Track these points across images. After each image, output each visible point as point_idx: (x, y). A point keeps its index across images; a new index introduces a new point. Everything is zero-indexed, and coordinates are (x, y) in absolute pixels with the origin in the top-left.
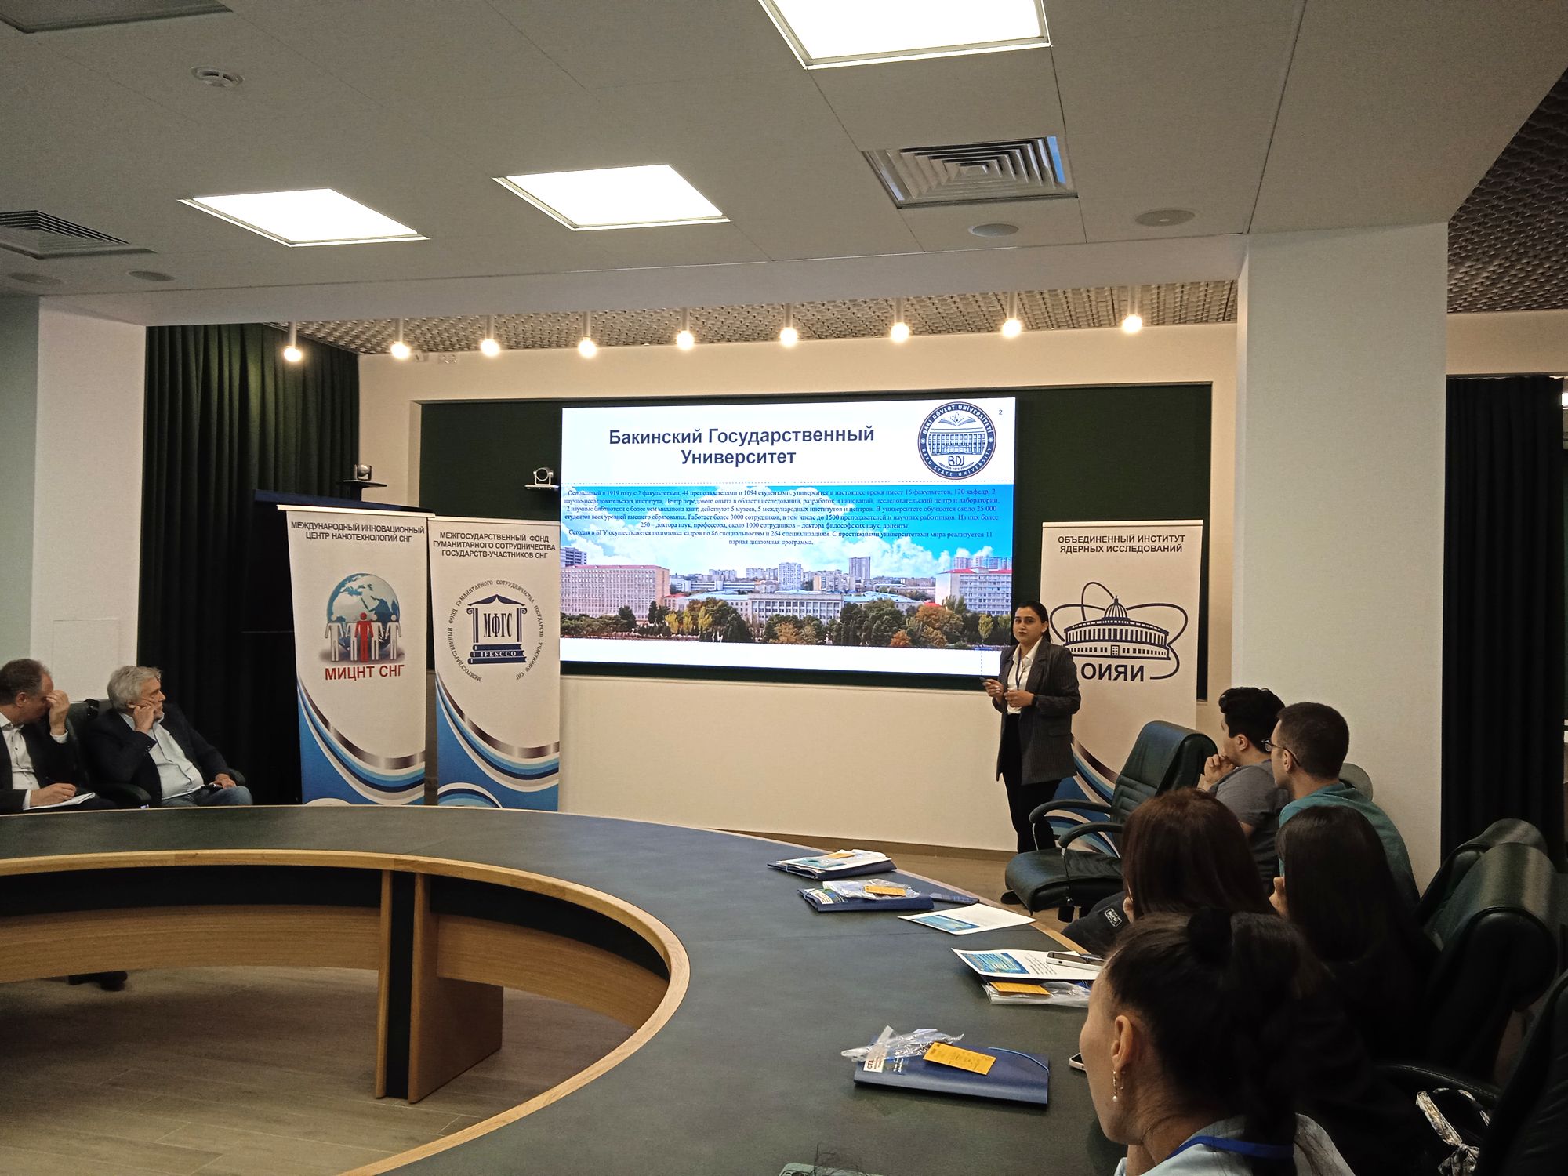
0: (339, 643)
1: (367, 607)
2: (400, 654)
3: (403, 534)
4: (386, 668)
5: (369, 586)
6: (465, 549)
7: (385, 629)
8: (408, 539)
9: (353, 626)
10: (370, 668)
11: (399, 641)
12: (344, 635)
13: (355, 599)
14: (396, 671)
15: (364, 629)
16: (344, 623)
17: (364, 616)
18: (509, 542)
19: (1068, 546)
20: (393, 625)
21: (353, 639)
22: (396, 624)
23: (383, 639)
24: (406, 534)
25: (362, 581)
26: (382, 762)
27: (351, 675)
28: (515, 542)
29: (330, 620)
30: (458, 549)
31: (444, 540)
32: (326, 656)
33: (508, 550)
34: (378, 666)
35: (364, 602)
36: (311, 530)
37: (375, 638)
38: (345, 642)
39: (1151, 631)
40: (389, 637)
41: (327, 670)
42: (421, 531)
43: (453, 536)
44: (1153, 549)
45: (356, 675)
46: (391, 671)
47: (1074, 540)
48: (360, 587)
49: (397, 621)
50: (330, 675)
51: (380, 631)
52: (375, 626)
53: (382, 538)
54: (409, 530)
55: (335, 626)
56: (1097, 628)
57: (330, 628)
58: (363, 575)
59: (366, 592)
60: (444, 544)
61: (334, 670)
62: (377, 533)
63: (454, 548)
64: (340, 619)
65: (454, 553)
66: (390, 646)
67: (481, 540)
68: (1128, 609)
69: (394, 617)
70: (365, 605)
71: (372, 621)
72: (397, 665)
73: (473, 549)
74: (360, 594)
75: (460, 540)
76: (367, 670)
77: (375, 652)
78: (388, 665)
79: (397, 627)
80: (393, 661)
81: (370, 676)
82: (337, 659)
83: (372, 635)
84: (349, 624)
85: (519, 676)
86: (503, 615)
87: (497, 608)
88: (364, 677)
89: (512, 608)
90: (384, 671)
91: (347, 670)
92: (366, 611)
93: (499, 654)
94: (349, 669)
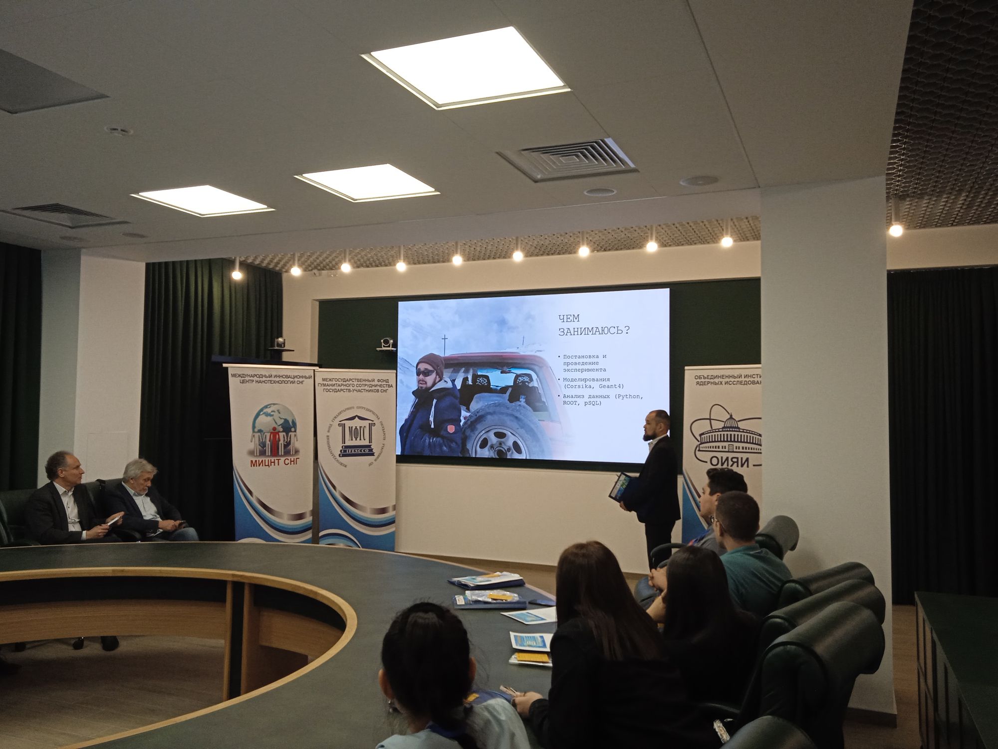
0: (259, 445)
1: (276, 424)
2: (297, 452)
3: (299, 380)
4: (288, 459)
5: (278, 411)
6: (337, 388)
7: (287, 436)
8: (302, 382)
9: (268, 435)
10: (278, 460)
11: (296, 444)
12: (262, 439)
13: (269, 418)
15: (275, 437)
16: (262, 433)
17: (274, 429)
18: (364, 383)
19: (701, 382)
20: (292, 434)
21: (268, 442)
22: (295, 433)
23: (287, 442)
25: (273, 408)
26: (286, 517)
27: (267, 464)
28: (368, 383)
29: (254, 432)
30: (334, 388)
31: (325, 382)
32: (251, 453)
33: (364, 388)
34: (283, 459)
35: (275, 420)
36: (243, 379)
37: (282, 442)
38: (263, 445)
40: (290, 441)
41: (252, 461)
42: (310, 377)
43: (330, 380)
44: (753, 383)
45: (270, 464)
46: (291, 461)
47: (704, 378)
48: (272, 412)
49: (295, 431)
50: (253, 464)
51: (284, 438)
52: (281, 435)
53: (286, 382)
54: (302, 377)
55: (257, 435)
56: (719, 433)
57: (254, 436)
58: (274, 404)
59: (276, 414)
60: (324, 385)
61: (256, 461)
62: (281, 379)
63: (330, 387)
64: (260, 431)
65: (330, 390)
66: (291, 447)
67: (347, 382)
69: (293, 429)
70: (276, 422)
71: (279, 432)
72: (295, 458)
73: (342, 388)
74: (272, 415)
75: (333, 382)
76: (276, 461)
77: (281, 451)
78: (289, 458)
79: (295, 435)
80: (293, 455)
81: (278, 465)
82: (258, 455)
83: (279, 440)
84: (265, 434)
85: (370, 464)
86: (360, 427)
87: (357, 423)
88: (274, 465)
89: (366, 423)
90: (287, 462)
91: (264, 461)
92: (276, 426)
93: (358, 451)
94: (265, 460)
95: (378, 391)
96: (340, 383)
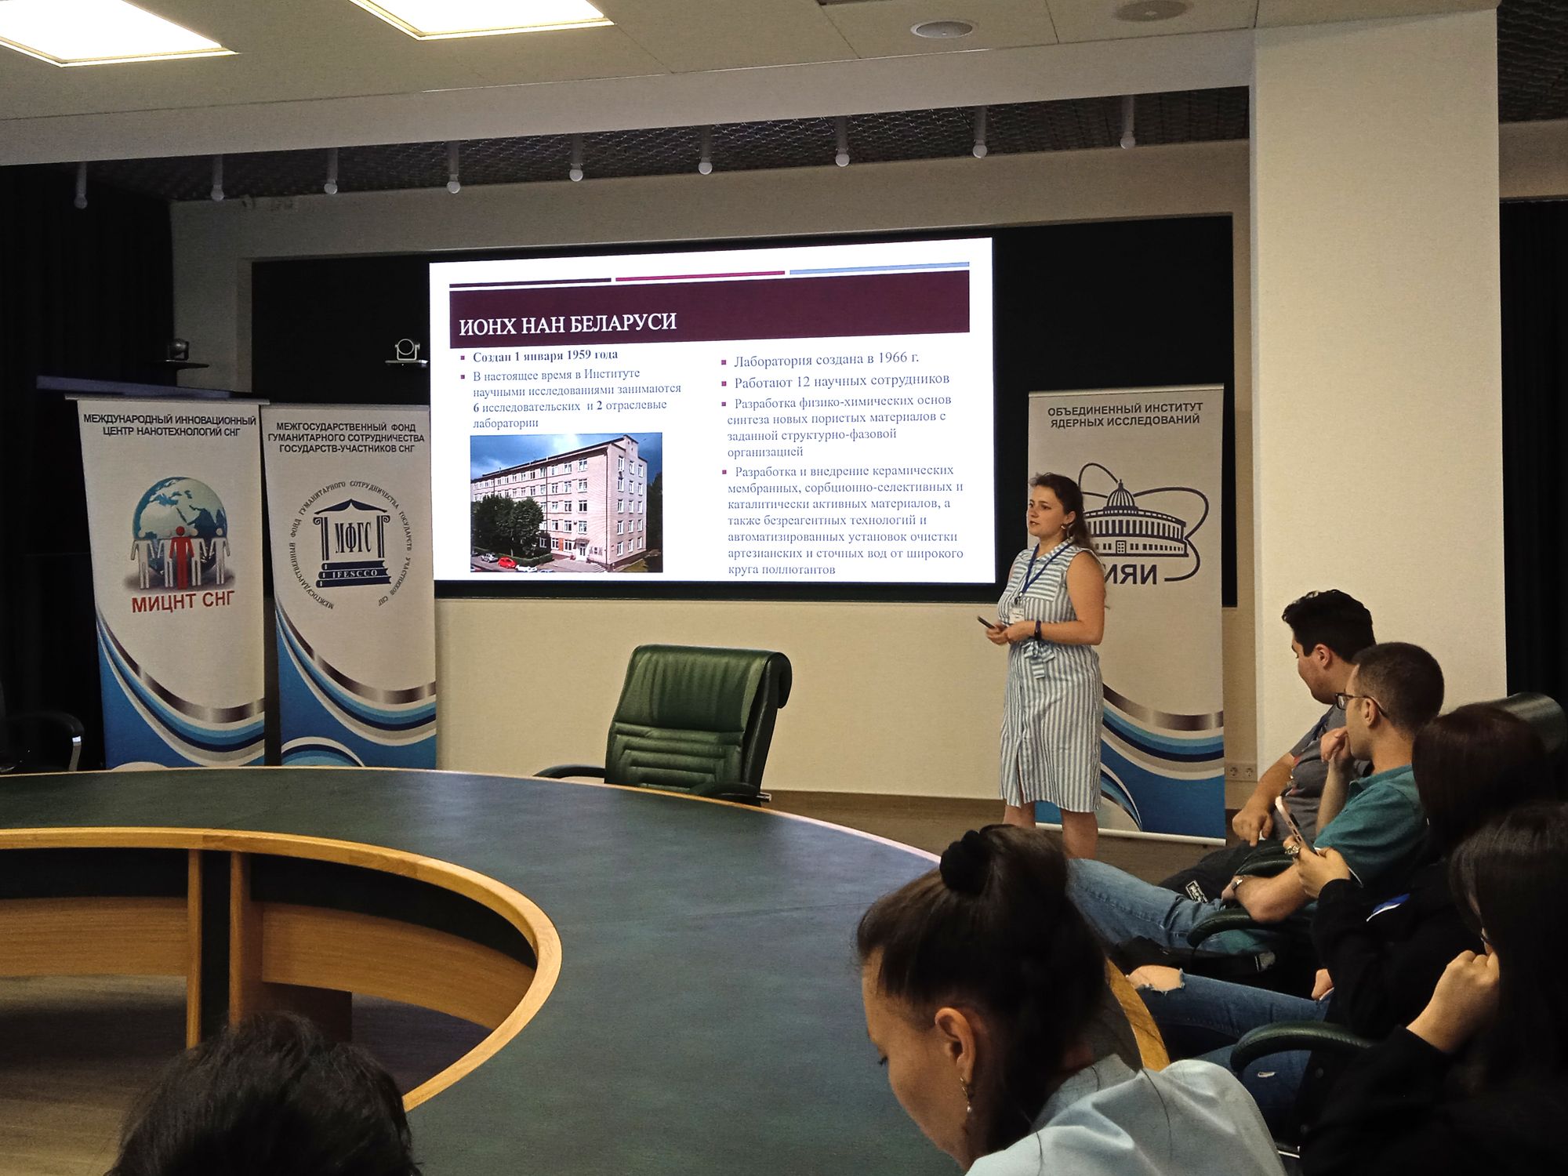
0: (150, 566)
1: (184, 520)
2: (229, 578)
3: (229, 426)
4: (212, 595)
5: (187, 492)
6: (310, 443)
7: (208, 546)
8: (235, 432)
9: (168, 544)
10: (191, 596)
11: (227, 561)
12: (156, 554)
13: (168, 510)
14: (224, 599)
15: (181, 548)
16: (155, 541)
17: (180, 530)
18: (364, 432)
19: (1060, 420)
20: (219, 541)
21: (168, 560)
22: (224, 539)
23: (207, 558)
24: (233, 426)
25: (176, 487)
26: (210, 715)
27: (167, 606)
28: (373, 433)
29: (137, 537)
30: (301, 443)
31: (282, 432)
32: (133, 583)
33: (364, 443)
34: (200, 594)
35: (180, 512)
36: (110, 425)
37: (196, 558)
38: (157, 565)
39: (1164, 522)
40: (214, 556)
41: (135, 600)
42: (252, 421)
43: (294, 426)
44: (1164, 420)
45: (173, 606)
46: (217, 599)
47: (1067, 413)
48: (174, 494)
49: (224, 535)
50: (138, 606)
51: (202, 550)
52: (196, 543)
53: (202, 432)
54: (236, 421)
55: (143, 544)
56: (1098, 520)
57: (138, 545)
58: (179, 479)
59: (183, 500)
60: (282, 438)
61: (144, 600)
62: (196, 426)
63: (295, 442)
64: (150, 536)
65: (294, 449)
66: (216, 567)
67: (329, 432)
68: (1136, 495)
69: (219, 531)
70: (182, 517)
71: (191, 537)
73: (320, 442)
74: (175, 503)
75: (302, 432)
76: (187, 599)
77: (197, 577)
78: (213, 592)
79: (224, 544)
80: (221, 586)
81: (191, 606)
82: (148, 586)
83: (191, 555)
84: (162, 542)
85: (382, 601)
86: (359, 524)
87: (352, 516)
88: (183, 607)
89: (371, 516)
90: (209, 599)
91: (160, 600)
92: (183, 524)
93: (355, 574)
94: (163, 597)
95: (393, 449)
96: (314, 433)
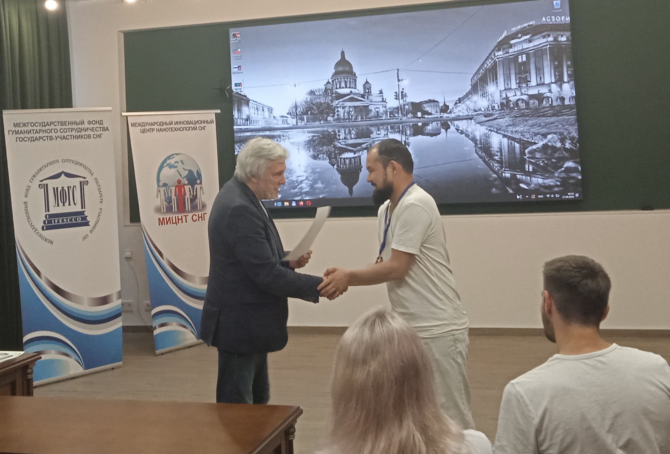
0: (165, 201)
2: (204, 206)
4: (196, 215)
5: (181, 161)
7: (193, 189)
9: (173, 188)
10: (186, 216)
11: (203, 197)
12: (168, 194)
14: (202, 217)
16: (167, 187)
21: (174, 197)
23: (193, 196)
25: (176, 159)
34: (191, 215)
35: (178, 172)
37: (187, 196)
38: (169, 200)
40: (196, 195)
46: (199, 217)
48: (176, 163)
52: (187, 188)
55: (162, 189)
57: (159, 190)
59: (180, 165)
64: (165, 185)
66: (198, 200)
70: (180, 174)
74: (176, 167)
76: (184, 218)
77: (188, 206)
80: (200, 210)
82: (165, 212)
83: (185, 194)
84: (170, 188)
85: (85, 238)
86: (68, 187)
87: (63, 182)
89: (76, 182)
90: (194, 218)
93: (66, 221)
95: (89, 136)
96: (38, 128)
